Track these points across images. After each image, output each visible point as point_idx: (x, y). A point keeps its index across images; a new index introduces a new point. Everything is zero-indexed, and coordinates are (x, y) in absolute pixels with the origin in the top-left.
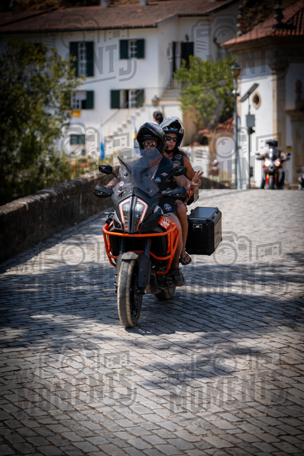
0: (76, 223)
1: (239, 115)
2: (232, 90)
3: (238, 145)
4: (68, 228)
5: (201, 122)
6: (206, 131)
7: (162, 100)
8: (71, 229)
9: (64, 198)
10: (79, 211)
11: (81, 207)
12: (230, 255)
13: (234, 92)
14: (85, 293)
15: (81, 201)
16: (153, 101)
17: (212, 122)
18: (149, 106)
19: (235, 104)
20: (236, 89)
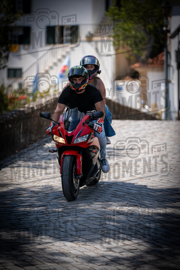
0: (17, 151)
1: (169, 50)
2: (162, 26)
3: (168, 78)
4: (10, 155)
5: (132, 58)
6: (137, 65)
7: (95, 36)
8: (13, 156)
9: (6, 127)
10: (20, 139)
11: (21, 135)
12: (162, 181)
13: (164, 28)
14: (28, 214)
15: (21, 130)
16: (87, 37)
17: (143, 57)
18: (83, 41)
19: (165, 40)
20: (167, 26)
